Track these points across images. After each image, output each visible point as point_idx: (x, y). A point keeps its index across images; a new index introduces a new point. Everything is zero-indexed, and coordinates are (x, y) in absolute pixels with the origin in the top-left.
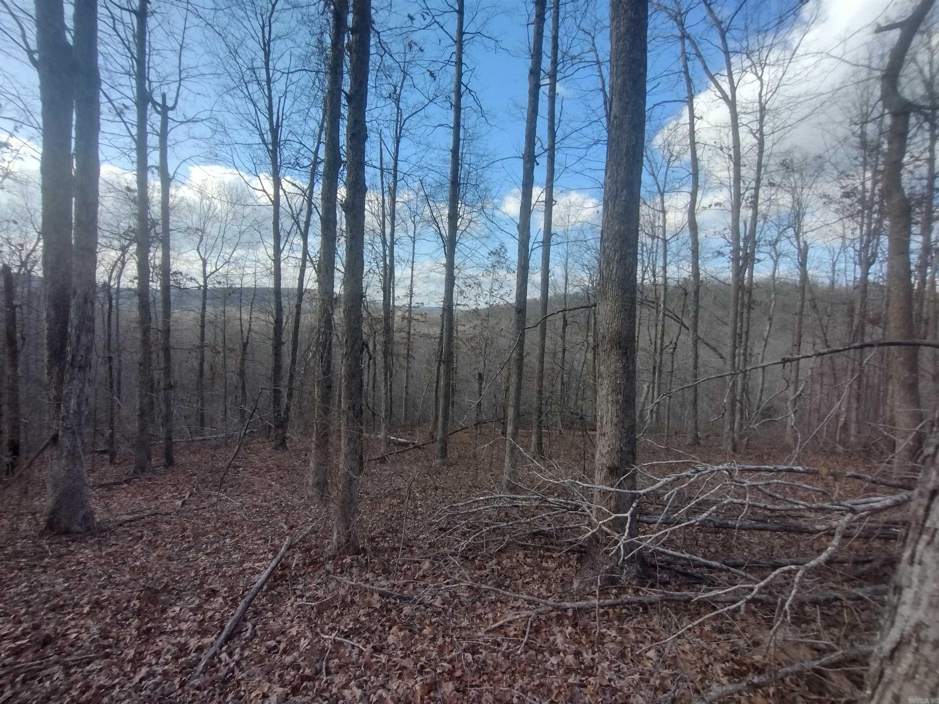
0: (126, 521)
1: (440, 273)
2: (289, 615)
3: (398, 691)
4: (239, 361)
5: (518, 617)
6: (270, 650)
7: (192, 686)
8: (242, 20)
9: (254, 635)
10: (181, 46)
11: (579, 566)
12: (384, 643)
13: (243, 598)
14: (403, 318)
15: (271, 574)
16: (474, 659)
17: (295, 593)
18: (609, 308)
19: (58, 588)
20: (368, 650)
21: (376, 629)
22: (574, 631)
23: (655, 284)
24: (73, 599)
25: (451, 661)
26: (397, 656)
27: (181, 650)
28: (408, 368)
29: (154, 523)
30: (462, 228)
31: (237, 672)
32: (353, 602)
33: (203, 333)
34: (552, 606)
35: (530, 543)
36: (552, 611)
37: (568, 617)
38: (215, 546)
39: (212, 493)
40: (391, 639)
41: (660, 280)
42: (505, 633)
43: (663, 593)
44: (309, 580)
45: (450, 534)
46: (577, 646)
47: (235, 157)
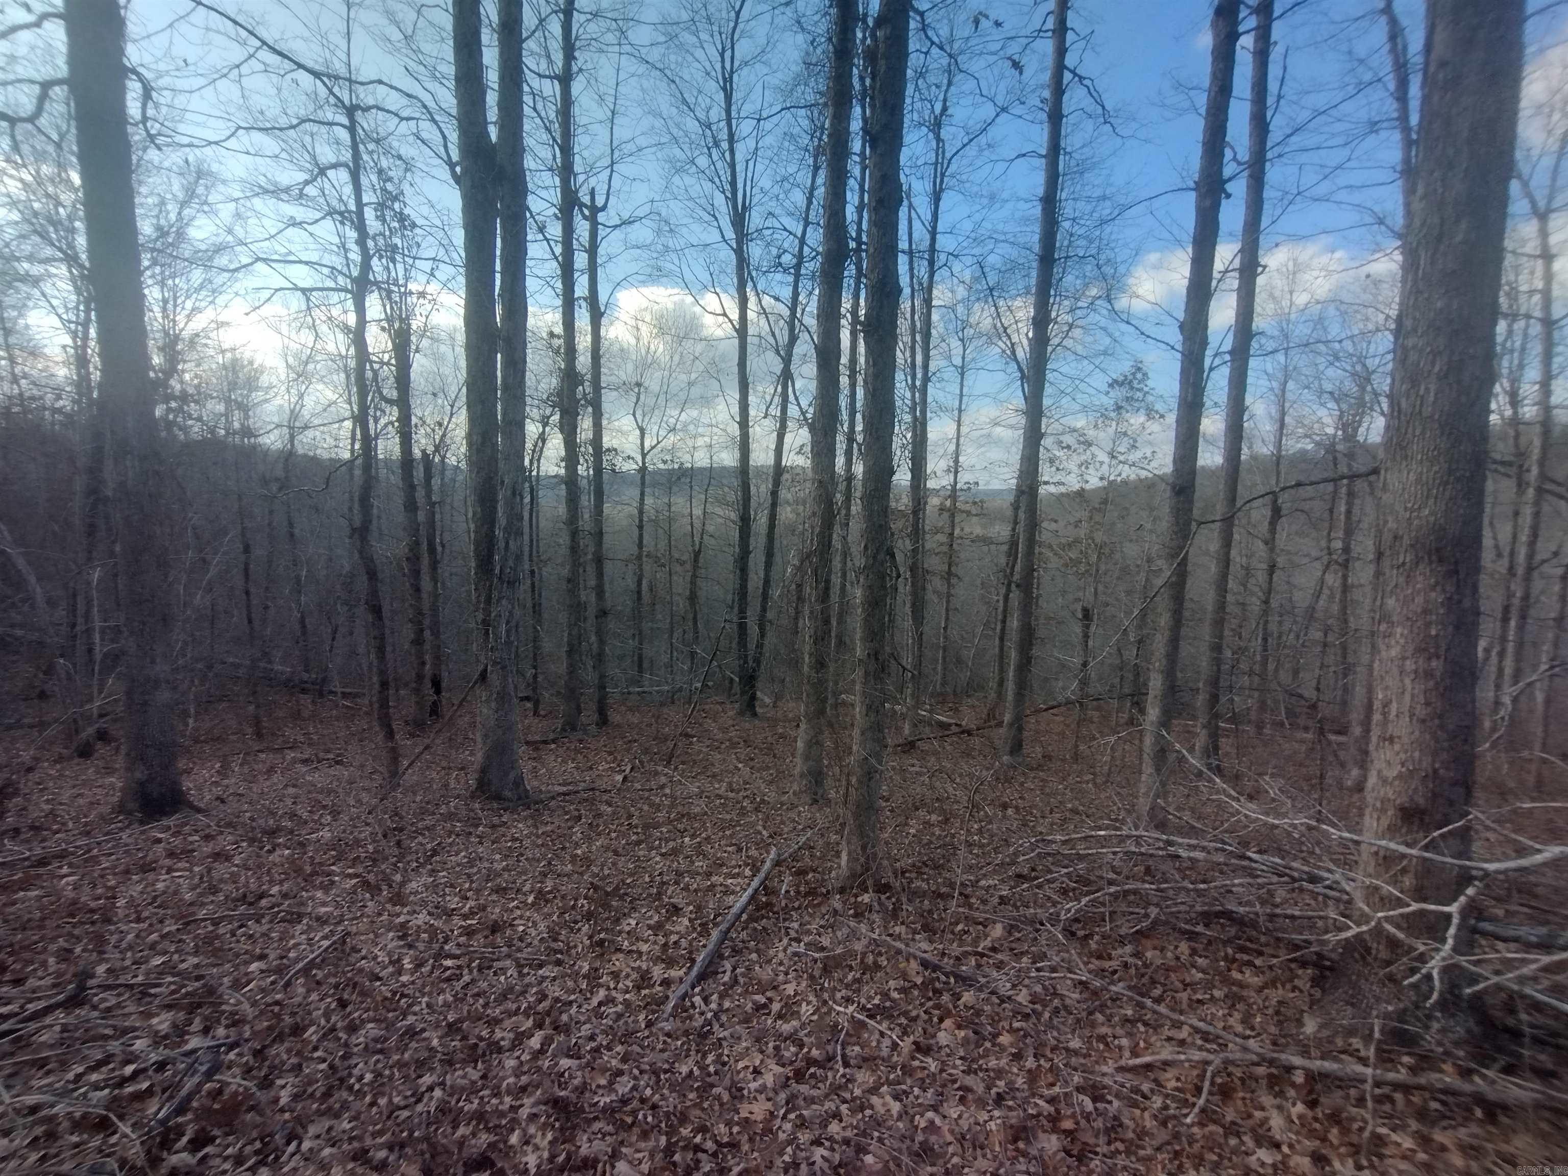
0: (559, 794)
1: (1012, 427)
2: (781, 964)
3: (961, 1122)
4: (688, 579)
5: (1183, 1057)
6: (758, 1007)
7: (662, 1029)
8: (692, 50)
9: (735, 981)
10: (613, 112)
11: (1318, 993)
12: (932, 1042)
13: (716, 925)
14: (942, 509)
15: (753, 898)
16: (1096, 1109)
17: (788, 934)
18: (1412, 476)
19: (498, 866)
20: (906, 1044)
21: (918, 1016)
22: (1310, 1114)
23: (1515, 421)
24: (514, 882)
25: (1052, 1101)
26: (955, 1067)
27: (642, 978)
28: (949, 595)
29: (591, 801)
30: (1055, 341)
31: (716, 1027)
32: (877, 967)
33: (641, 536)
34: (1257, 1054)
35: (1200, 929)
36: (1257, 1064)
37: (1293, 1085)
38: (671, 844)
39: (660, 768)
40: (943, 1038)
41: (1529, 411)
42: (1156, 1081)
43: (1543, 1093)
44: (807, 918)
45: (1039, 887)
46: (1318, 1143)
47: (685, 268)
